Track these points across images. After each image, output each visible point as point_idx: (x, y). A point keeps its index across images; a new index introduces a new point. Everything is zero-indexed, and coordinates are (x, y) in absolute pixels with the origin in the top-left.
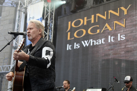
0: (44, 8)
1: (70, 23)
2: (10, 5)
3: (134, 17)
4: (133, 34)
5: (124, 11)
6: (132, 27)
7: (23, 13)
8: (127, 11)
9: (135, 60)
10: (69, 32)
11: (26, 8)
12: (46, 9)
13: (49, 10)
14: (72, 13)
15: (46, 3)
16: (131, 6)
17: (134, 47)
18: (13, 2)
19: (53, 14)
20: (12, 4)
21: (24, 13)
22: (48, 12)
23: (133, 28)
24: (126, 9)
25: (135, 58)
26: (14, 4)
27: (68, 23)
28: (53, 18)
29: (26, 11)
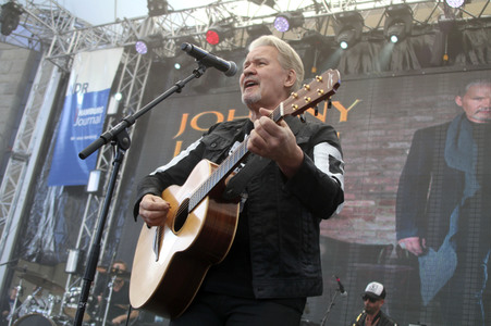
0: (121, 65)
1: (185, 116)
2: (26, 42)
3: (365, 133)
4: (356, 174)
5: (339, 112)
6: (354, 157)
7: (56, 68)
8: (349, 114)
9: (352, 242)
10: (179, 139)
11: (68, 58)
12: (125, 68)
13: (132, 73)
14: (195, 93)
15: (128, 55)
16: (358, 104)
17: (355, 208)
18: (35, 37)
19: (140, 86)
20: (30, 42)
21: (60, 69)
22: (131, 79)
23: (359, 160)
24: (346, 108)
25: (354, 237)
26: (34, 42)
27: (181, 117)
28: (141, 97)
29: (66, 65)
